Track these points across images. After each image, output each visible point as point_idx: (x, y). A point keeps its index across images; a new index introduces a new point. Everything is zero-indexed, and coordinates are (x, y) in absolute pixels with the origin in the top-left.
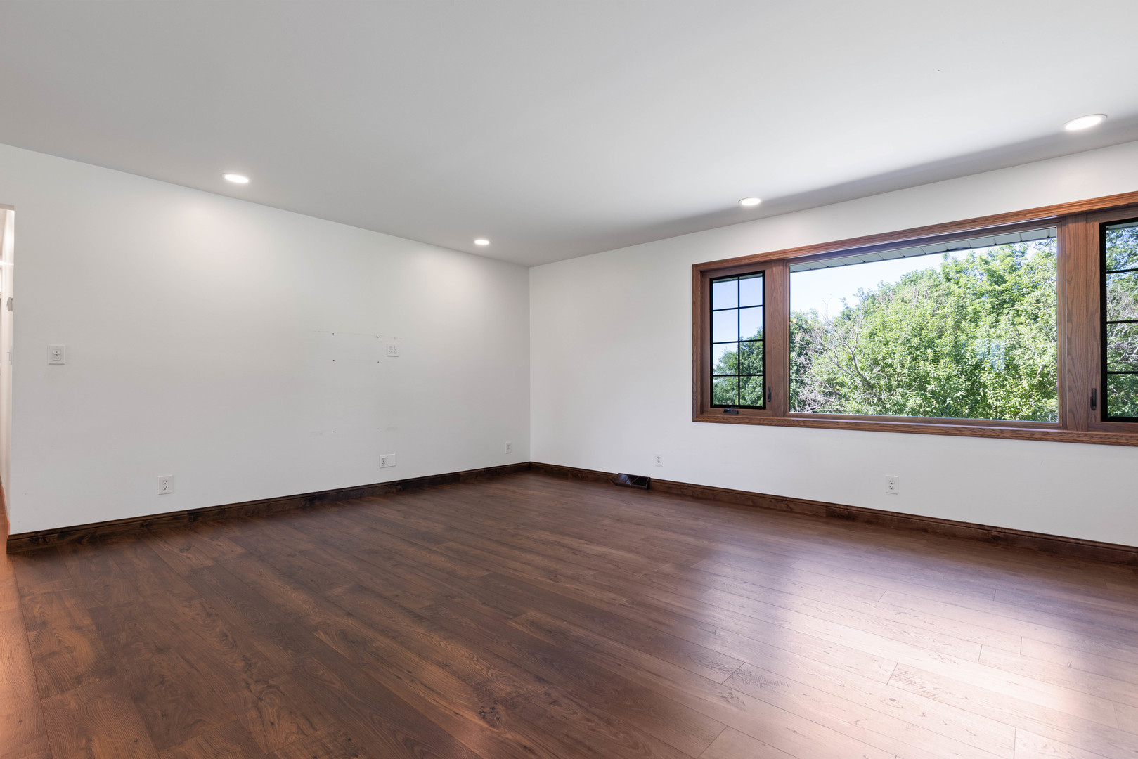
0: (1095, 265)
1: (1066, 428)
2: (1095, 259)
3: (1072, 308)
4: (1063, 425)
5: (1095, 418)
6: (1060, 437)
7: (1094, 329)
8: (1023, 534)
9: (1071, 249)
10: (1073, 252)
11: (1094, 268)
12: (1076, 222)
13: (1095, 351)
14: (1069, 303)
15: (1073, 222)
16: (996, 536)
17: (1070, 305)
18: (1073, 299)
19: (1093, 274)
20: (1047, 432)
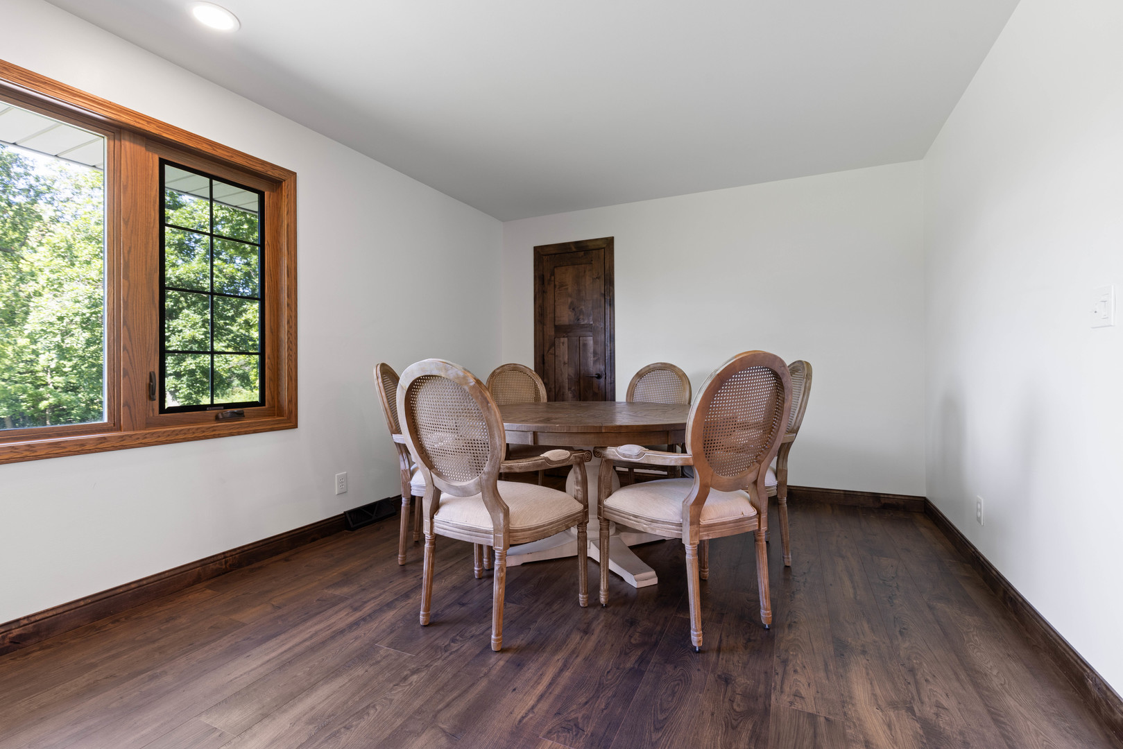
0: (154, 210)
1: (120, 429)
2: (155, 202)
3: (129, 259)
4: (115, 425)
5: (153, 410)
6: (122, 443)
7: (153, 293)
8: (66, 608)
9: (128, 177)
10: (130, 182)
11: (153, 214)
12: (134, 143)
13: (154, 322)
14: (126, 252)
15: (130, 141)
16: (20, 636)
17: (126, 255)
18: (130, 248)
19: (152, 220)
20: (104, 438)
